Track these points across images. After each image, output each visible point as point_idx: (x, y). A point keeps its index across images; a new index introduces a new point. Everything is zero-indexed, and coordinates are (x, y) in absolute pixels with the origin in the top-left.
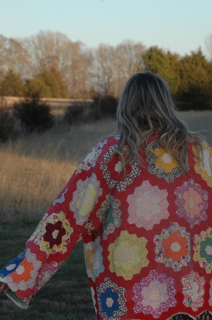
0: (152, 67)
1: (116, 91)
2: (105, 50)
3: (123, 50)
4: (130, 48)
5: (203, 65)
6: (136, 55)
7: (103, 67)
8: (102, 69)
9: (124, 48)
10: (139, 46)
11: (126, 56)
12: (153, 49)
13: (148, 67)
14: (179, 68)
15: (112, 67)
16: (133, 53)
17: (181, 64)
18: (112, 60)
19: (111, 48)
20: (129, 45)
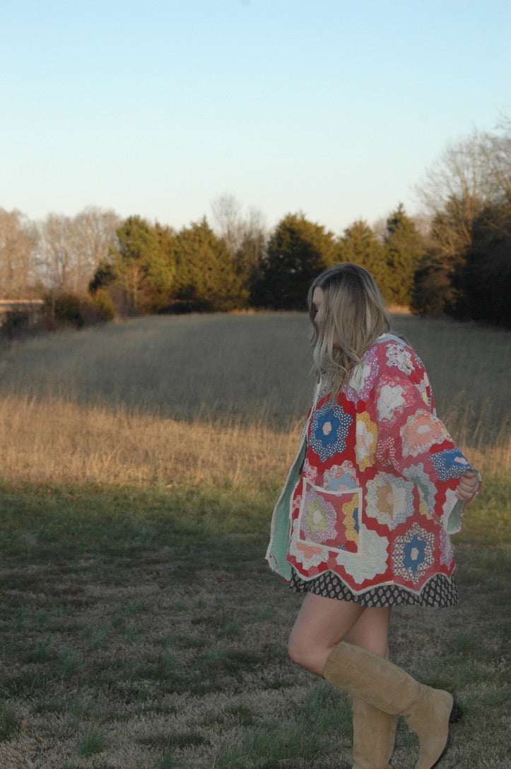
0: (132, 248)
1: (75, 286)
2: (58, 223)
3: (84, 222)
4: (96, 219)
5: (210, 243)
6: (106, 229)
7: (54, 249)
8: (53, 252)
9: (86, 219)
10: (109, 216)
11: (90, 231)
12: (133, 220)
13: (127, 249)
14: (173, 249)
15: (68, 249)
16: (101, 227)
17: (176, 242)
18: (68, 238)
19: (67, 220)
20: (94, 215)
